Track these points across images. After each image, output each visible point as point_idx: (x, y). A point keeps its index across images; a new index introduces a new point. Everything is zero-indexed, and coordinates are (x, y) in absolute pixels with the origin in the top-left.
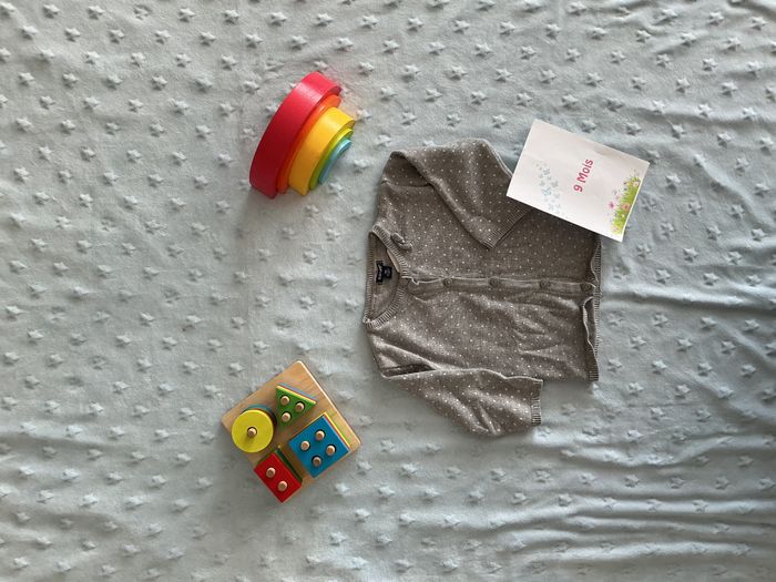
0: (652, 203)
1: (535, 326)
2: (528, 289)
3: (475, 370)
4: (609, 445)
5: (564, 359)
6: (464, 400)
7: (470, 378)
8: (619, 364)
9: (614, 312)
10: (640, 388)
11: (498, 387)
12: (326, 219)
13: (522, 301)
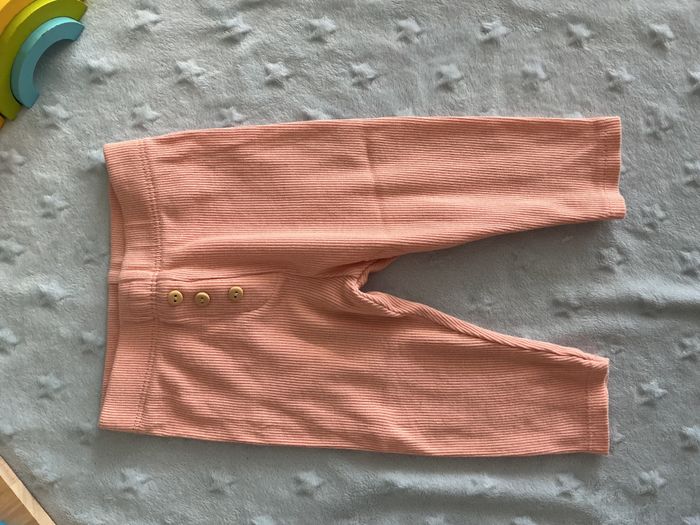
0: (665, 124)
10: (660, 481)
12: (39, 174)
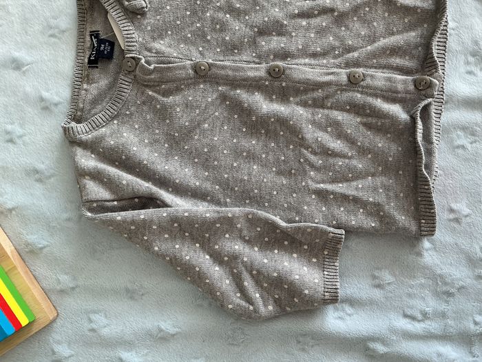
1: (337, 145)
2: (328, 84)
3: (236, 209)
4: (444, 337)
5: (381, 198)
6: (217, 258)
7: (228, 224)
8: (466, 211)
9: (464, 128)
11: (273, 238)
13: (318, 104)
